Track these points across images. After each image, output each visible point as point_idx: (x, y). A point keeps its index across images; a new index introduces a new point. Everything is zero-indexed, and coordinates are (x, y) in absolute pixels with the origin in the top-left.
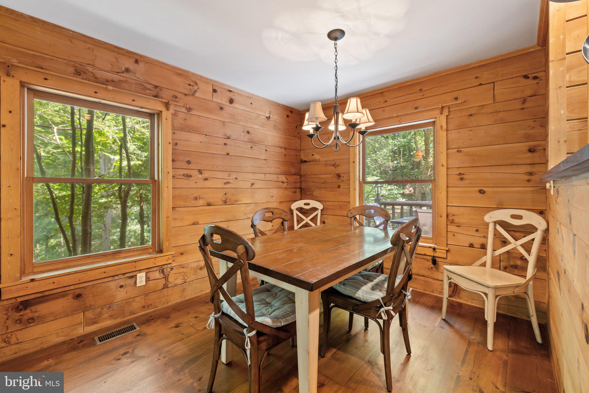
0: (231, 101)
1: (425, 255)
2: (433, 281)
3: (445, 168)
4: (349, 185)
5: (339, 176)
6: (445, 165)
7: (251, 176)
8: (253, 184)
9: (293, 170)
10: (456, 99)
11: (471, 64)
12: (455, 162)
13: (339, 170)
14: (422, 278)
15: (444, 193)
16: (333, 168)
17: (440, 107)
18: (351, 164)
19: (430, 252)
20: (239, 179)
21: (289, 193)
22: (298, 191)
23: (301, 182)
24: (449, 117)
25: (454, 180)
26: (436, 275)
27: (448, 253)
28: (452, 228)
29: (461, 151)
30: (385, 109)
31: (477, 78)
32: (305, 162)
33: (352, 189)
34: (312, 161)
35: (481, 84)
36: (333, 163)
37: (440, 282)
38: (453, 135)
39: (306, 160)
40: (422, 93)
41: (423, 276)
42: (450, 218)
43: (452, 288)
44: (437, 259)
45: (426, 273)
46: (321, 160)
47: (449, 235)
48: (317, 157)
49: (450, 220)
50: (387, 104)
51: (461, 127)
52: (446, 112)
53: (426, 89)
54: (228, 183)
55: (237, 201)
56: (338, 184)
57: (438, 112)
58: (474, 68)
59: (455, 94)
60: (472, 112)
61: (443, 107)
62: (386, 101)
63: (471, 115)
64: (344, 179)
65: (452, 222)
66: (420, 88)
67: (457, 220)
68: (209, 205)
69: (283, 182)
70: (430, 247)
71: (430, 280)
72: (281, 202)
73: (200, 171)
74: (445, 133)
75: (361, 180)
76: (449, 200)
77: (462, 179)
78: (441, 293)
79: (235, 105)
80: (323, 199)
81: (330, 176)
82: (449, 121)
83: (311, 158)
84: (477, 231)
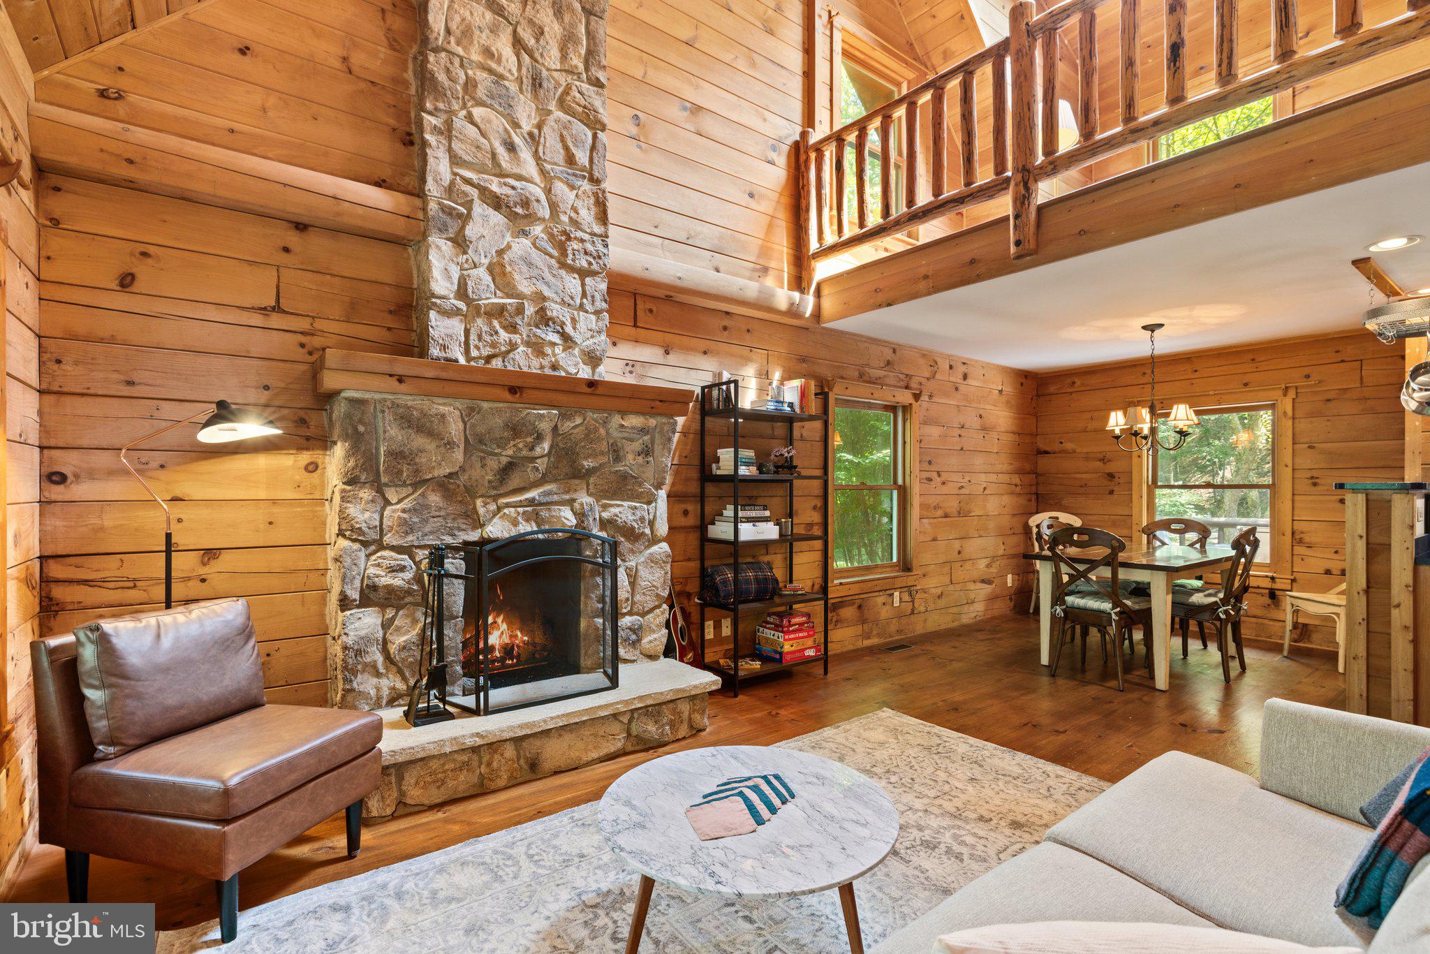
0: (965, 377)
1: (1258, 587)
2: (1271, 623)
3: (1290, 470)
4: (1131, 490)
5: (1111, 476)
6: (1290, 464)
7: (983, 477)
8: (985, 489)
9: (1028, 466)
10: (1308, 377)
11: (1329, 334)
12: (1306, 461)
13: (1111, 467)
14: (1254, 620)
15: (1288, 504)
16: (1101, 464)
17: (1283, 386)
18: (1135, 460)
19: (1267, 584)
20: (973, 481)
21: (1022, 501)
22: (1034, 497)
23: (1037, 484)
24: (1297, 401)
25: (1304, 486)
26: (1275, 614)
27: (1294, 584)
28: (1299, 550)
29: (1314, 447)
30: (1194, 381)
31: (1337, 352)
32: (1046, 452)
33: (1135, 496)
34: (1060, 452)
35: (1343, 361)
36: (1101, 456)
37: (1281, 624)
38: (1303, 425)
39: (1048, 449)
40: (1255, 365)
41: (1255, 617)
42: (1297, 537)
43: (1298, 631)
44: (1277, 593)
45: (1259, 612)
46: (1078, 450)
47: (1295, 558)
48: (1069, 446)
49: (1297, 539)
50: (1196, 375)
51: (1312, 415)
52: (1292, 394)
53: (1263, 359)
54: (962, 487)
55: (970, 512)
56: (1110, 488)
57: (1280, 392)
58: (1333, 338)
59: (1306, 371)
60: (1330, 396)
61: (1287, 388)
62: (1196, 371)
63: (1329, 400)
64: (1121, 481)
65: (1301, 541)
66: (1251, 357)
67: (1307, 539)
68: (946, 516)
69: (1016, 485)
70: (1267, 576)
71: (1266, 621)
72: (1014, 515)
73: (939, 474)
74: (1290, 423)
75: (1150, 483)
76: (1296, 512)
77: (1315, 484)
78: (1282, 637)
79: (969, 381)
80: (1079, 512)
81: (1094, 475)
82: (1297, 405)
83: (1057, 447)
84: (1336, 552)
